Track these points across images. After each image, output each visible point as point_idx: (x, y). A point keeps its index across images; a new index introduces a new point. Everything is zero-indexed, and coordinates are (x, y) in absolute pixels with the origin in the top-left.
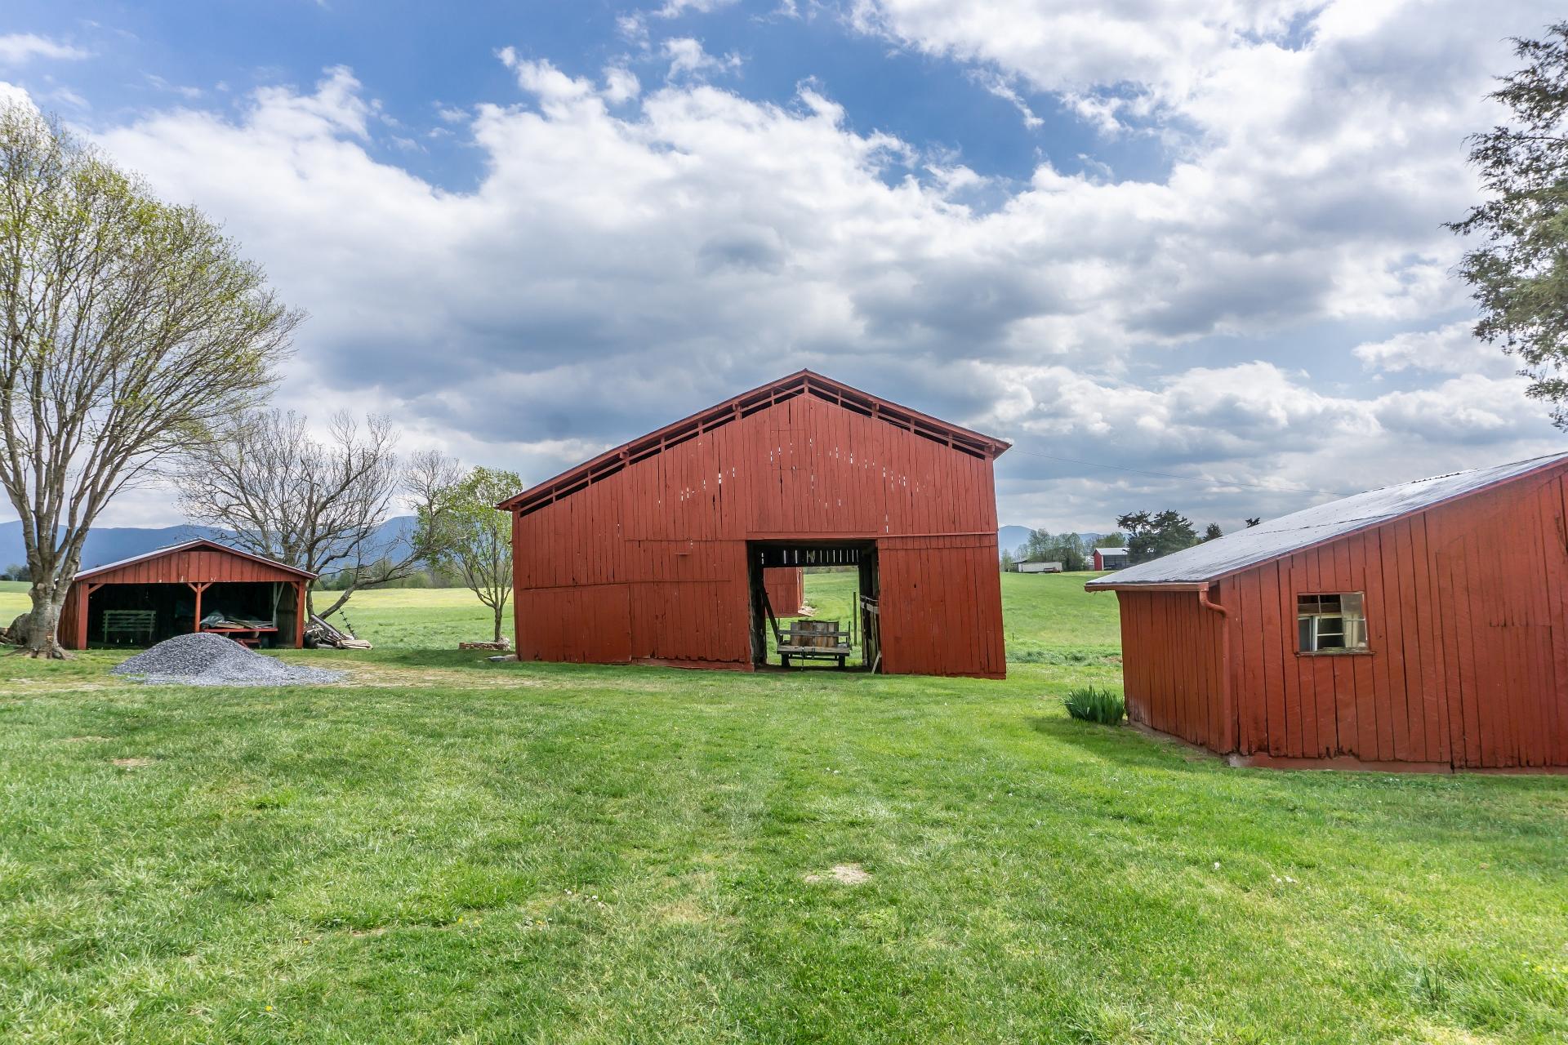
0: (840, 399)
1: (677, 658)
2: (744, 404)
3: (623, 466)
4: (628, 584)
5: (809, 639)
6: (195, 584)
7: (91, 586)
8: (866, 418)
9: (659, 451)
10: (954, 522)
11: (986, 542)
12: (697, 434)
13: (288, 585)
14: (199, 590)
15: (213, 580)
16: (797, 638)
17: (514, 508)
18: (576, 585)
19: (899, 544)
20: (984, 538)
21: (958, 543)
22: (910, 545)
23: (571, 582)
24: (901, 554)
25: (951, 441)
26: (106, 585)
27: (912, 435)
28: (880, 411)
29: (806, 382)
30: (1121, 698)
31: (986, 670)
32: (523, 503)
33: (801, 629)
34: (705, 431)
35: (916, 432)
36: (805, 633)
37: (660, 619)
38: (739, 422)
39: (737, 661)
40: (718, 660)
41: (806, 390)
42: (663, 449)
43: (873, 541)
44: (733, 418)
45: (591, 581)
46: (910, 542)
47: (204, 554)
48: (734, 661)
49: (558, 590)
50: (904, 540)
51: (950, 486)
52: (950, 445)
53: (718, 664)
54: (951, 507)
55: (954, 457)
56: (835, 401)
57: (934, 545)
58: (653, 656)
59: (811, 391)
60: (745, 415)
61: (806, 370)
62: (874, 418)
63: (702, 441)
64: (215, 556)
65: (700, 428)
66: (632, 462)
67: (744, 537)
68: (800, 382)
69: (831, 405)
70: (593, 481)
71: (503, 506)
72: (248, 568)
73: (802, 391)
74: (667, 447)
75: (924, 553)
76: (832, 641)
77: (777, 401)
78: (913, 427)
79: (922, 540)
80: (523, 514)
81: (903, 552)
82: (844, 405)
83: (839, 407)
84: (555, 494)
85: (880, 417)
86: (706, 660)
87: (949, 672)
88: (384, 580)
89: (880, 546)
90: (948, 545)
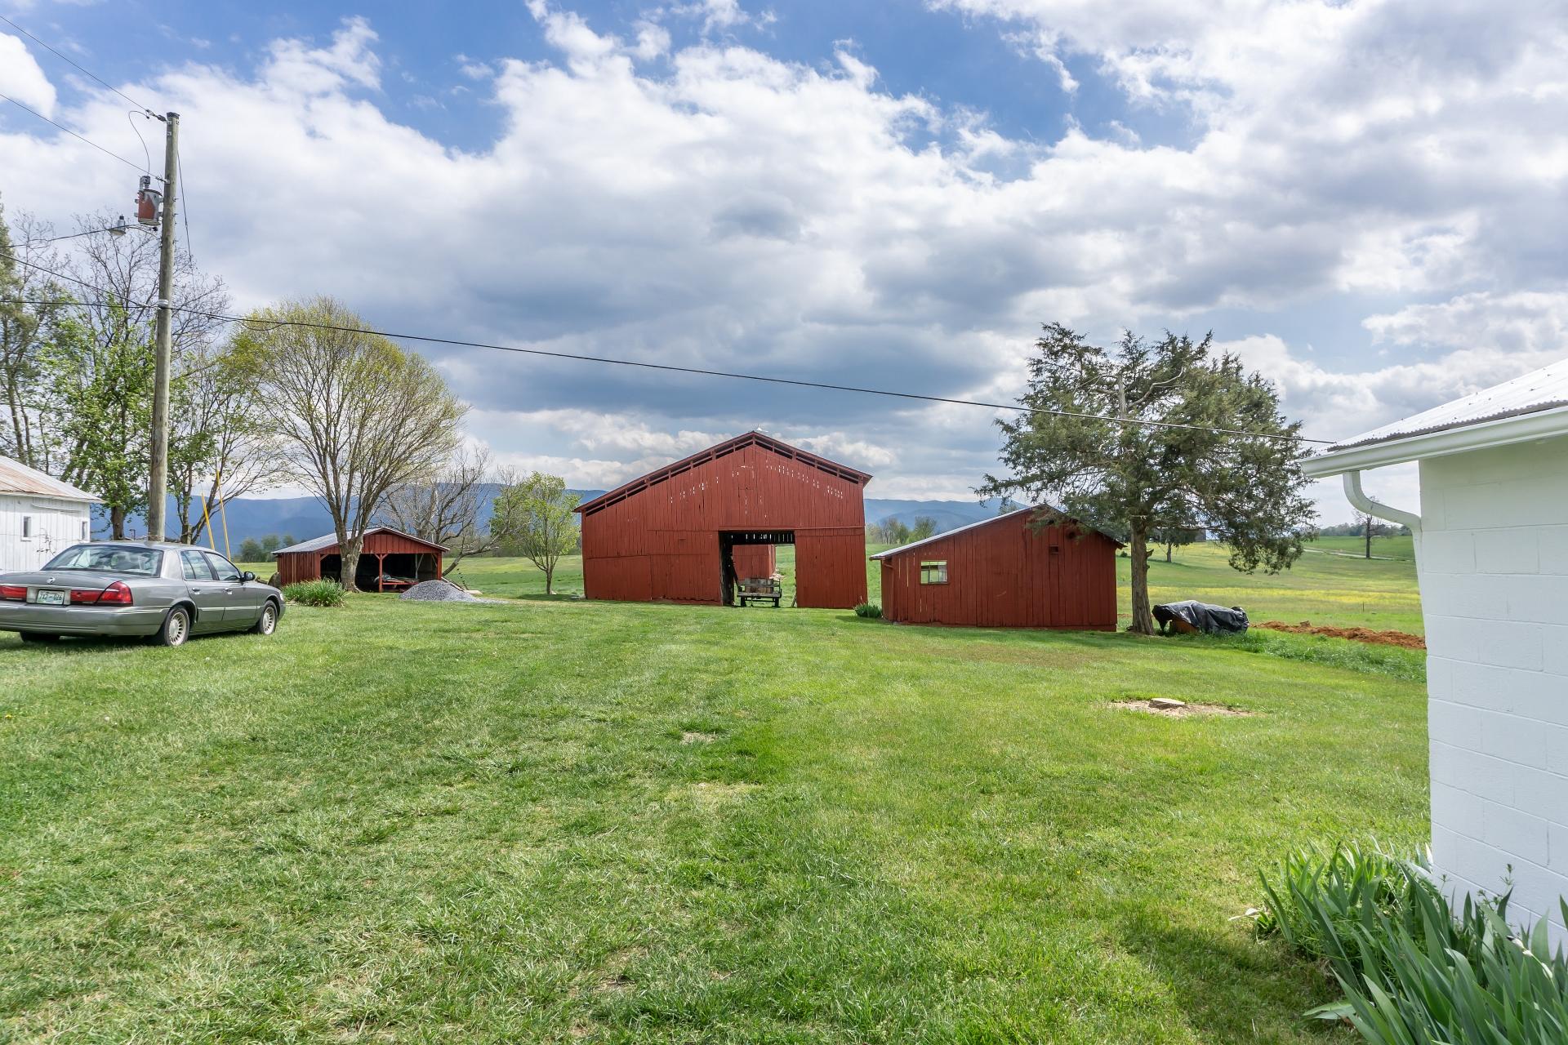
0: (774, 448)
2: (717, 451)
3: (646, 487)
4: (650, 556)
5: (756, 589)
6: (379, 555)
7: (322, 555)
8: (789, 460)
9: (667, 478)
10: (839, 520)
11: (858, 532)
13: (427, 556)
14: (381, 558)
15: (389, 552)
16: (749, 588)
17: (583, 511)
18: (619, 556)
19: (807, 533)
20: (857, 530)
21: (841, 532)
22: (814, 533)
23: (616, 555)
24: (808, 539)
25: (839, 473)
26: (330, 555)
27: (816, 470)
28: (798, 456)
29: (754, 438)
30: (880, 607)
32: (588, 509)
34: (695, 466)
35: (818, 468)
36: (753, 585)
37: (668, 576)
38: (715, 461)
39: (713, 600)
40: (702, 600)
41: (754, 443)
43: (793, 531)
44: (711, 459)
45: (628, 554)
47: (384, 536)
48: (711, 600)
49: (609, 559)
50: (811, 531)
52: (838, 476)
53: (701, 602)
54: (838, 512)
55: (840, 482)
56: (771, 450)
57: (828, 533)
58: (664, 597)
59: (757, 443)
60: (718, 457)
61: (754, 431)
62: (794, 460)
63: (692, 472)
64: (390, 537)
65: (691, 465)
66: (652, 484)
67: (715, 528)
68: (750, 438)
69: (768, 451)
70: (629, 495)
71: (576, 510)
72: (408, 545)
73: (751, 443)
74: (672, 476)
75: (822, 538)
76: (769, 590)
77: (737, 449)
78: (816, 465)
79: (821, 531)
80: (588, 515)
81: (810, 538)
82: (776, 451)
83: (773, 453)
84: (606, 503)
85: (797, 460)
86: (694, 599)
87: (835, 607)
88: (480, 552)
89: (796, 534)
90: (836, 534)
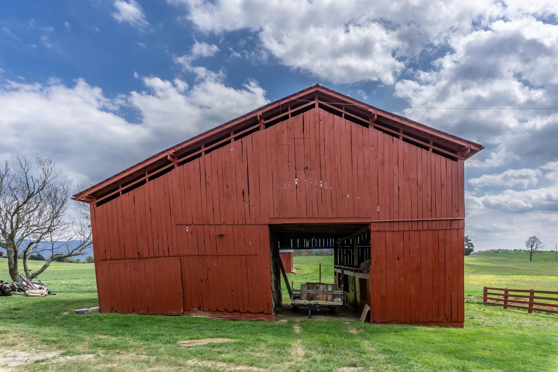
0: (344, 112)
1: (217, 310)
2: (266, 117)
3: (173, 167)
4: (180, 257)
5: (313, 296)
8: (364, 128)
9: (200, 155)
10: (431, 210)
11: (455, 225)
12: (229, 142)
16: (305, 295)
17: (91, 200)
18: (140, 257)
19: (387, 227)
20: (454, 222)
21: (434, 226)
22: (396, 227)
23: (136, 256)
24: (389, 234)
25: (432, 147)
27: (401, 142)
28: (376, 122)
29: (317, 98)
31: (449, 320)
33: (308, 288)
34: (236, 139)
35: (404, 139)
36: (311, 291)
37: (204, 281)
38: (263, 131)
39: (263, 313)
40: (248, 312)
41: (317, 105)
42: (203, 154)
43: (367, 225)
44: (258, 129)
45: (152, 255)
46: (396, 225)
48: (260, 313)
49: (128, 261)
50: (392, 224)
51: (429, 182)
52: (431, 150)
53: (248, 315)
54: (429, 199)
55: (433, 159)
56: (340, 114)
57: (415, 227)
58: (199, 309)
59: (321, 106)
60: (267, 126)
61: (317, 86)
62: (371, 128)
63: (234, 147)
65: (232, 137)
66: (180, 164)
67: (268, 222)
68: (311, 97)
69: (336, 117)
70: (150, 178)
73: (313, 106)
74: (206, 152)
75: (406, 235)
77: (294, 114)
78: (402, 136)
79: (406, 224)
80: (98, 204)
81: (391, 233)
82: (347, 117)
83: (343, 119)
84: (120, 189)
85: (375, 127)
86: (239, 312)
87: (421, 321)
89: (373, 228)
90: (426, 227)
